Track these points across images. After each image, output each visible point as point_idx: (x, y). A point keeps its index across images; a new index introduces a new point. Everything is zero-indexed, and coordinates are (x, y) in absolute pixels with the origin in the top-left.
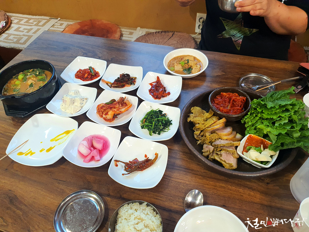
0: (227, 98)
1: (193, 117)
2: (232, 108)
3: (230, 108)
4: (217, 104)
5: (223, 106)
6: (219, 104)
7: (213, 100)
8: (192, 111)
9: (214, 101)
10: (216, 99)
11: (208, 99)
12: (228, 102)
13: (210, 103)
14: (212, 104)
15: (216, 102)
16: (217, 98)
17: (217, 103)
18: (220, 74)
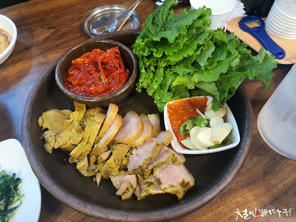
0: (88, 64)
1: (54, 138)
2: (110, 78)
3: (106, 80)
4: (80, 85)
5: (93, 83)
6: (83, 83)
7: (67, 83)
8: (45, 126)
9: (71, 83)
10: (72, 78)
11: (57, 86)
12: (96, 71)
13: (66, 91)
14: (70, 91)
15: (75, 83)
16: (72, 75)
17: (78, 84)
18: (48, 35)
